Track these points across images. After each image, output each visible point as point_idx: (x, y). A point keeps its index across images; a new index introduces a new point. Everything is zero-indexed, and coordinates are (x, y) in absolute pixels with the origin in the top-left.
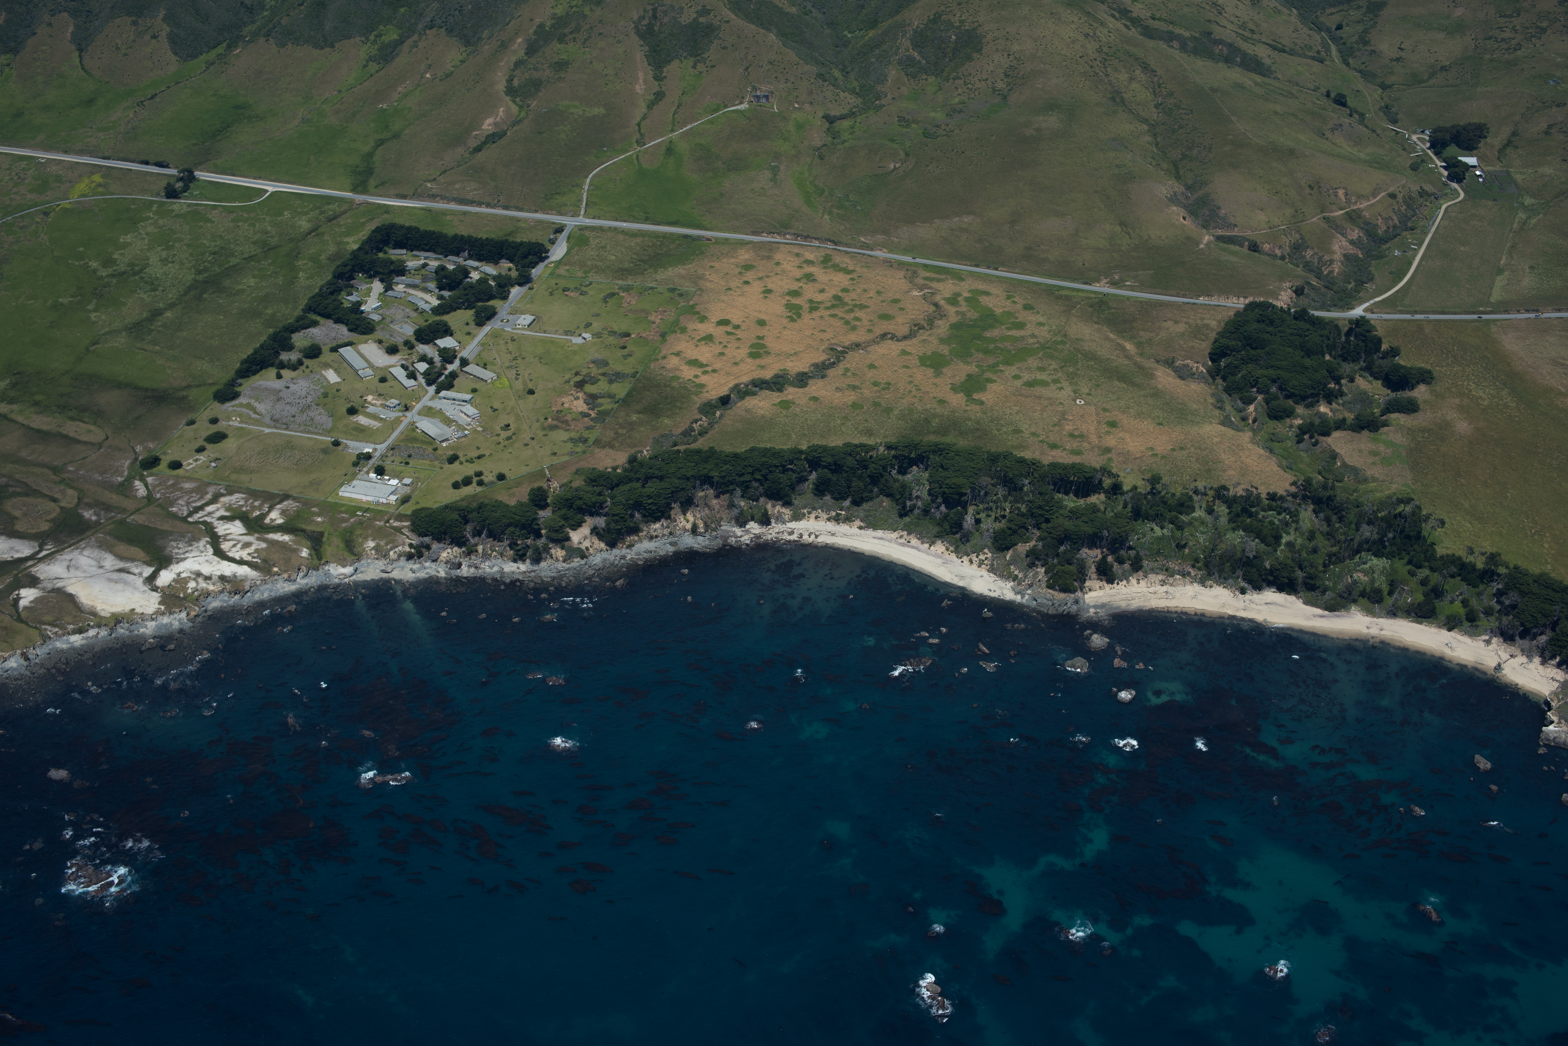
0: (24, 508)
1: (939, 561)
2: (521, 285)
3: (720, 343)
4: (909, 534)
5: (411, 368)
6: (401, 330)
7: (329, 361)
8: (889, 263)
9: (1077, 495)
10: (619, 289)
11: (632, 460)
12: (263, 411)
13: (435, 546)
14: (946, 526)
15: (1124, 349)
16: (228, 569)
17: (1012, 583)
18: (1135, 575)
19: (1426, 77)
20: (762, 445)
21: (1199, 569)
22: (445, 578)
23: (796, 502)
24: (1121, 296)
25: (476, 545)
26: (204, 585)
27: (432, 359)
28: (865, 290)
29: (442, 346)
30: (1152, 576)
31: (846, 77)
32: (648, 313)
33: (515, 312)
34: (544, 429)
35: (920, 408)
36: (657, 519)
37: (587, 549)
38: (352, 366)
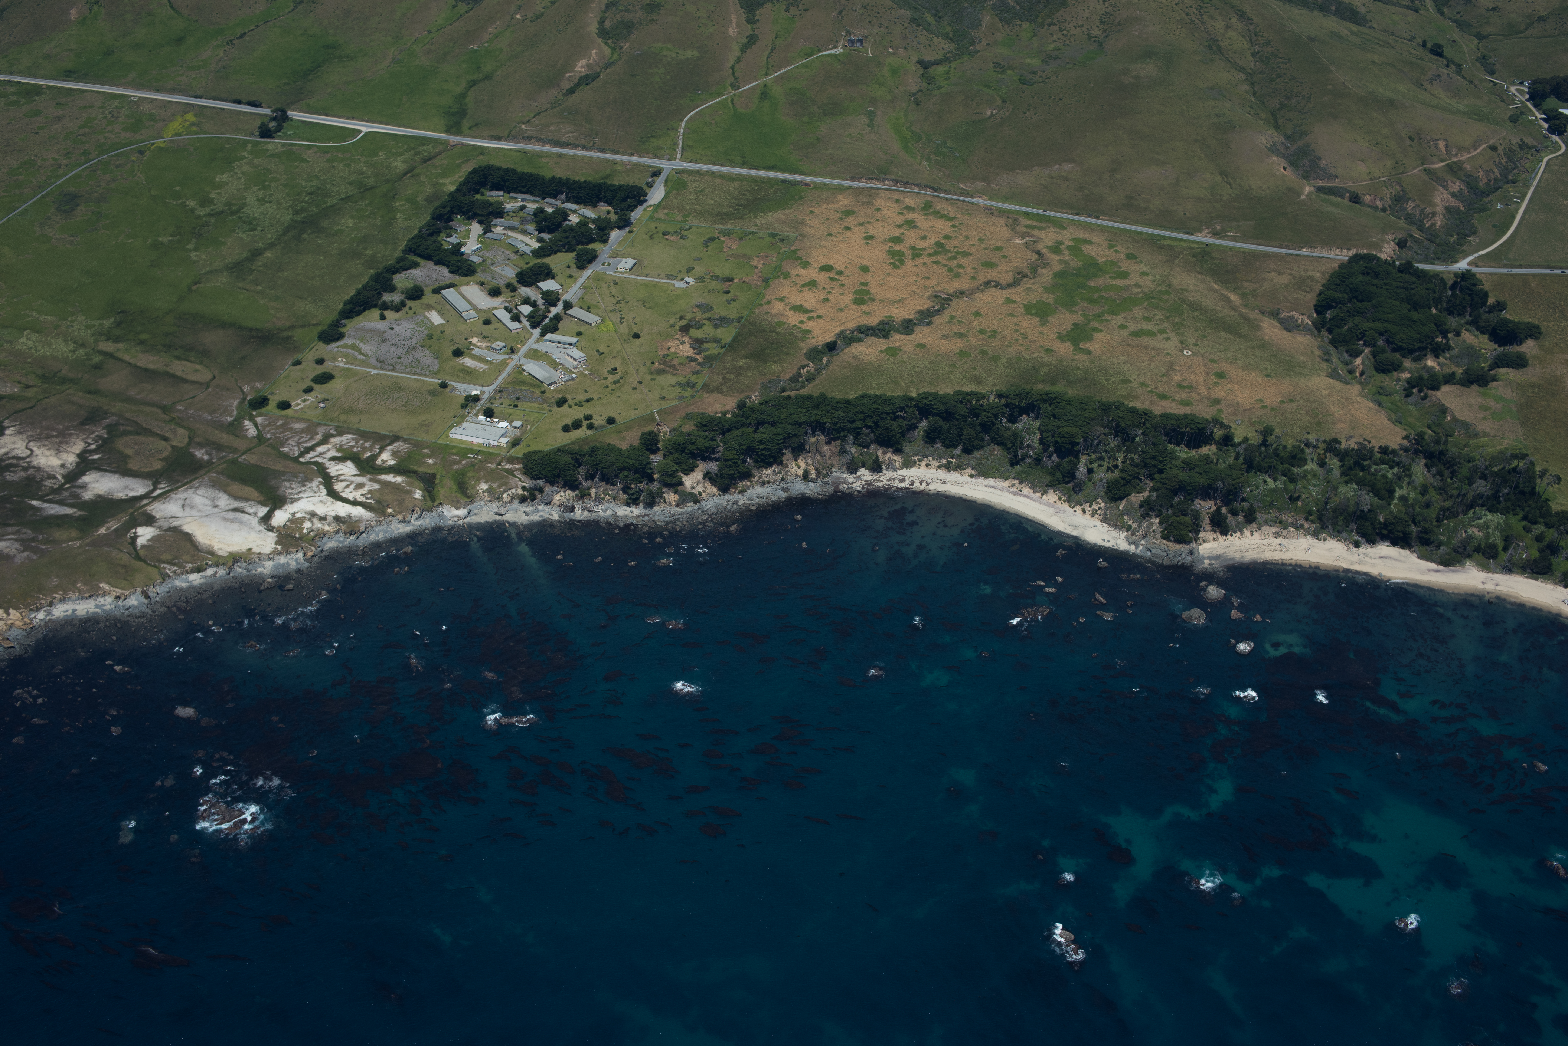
0: (136, 447)
1: (1052, 510)
2: (620, 228)
3: (824, 289)
4: (1021, 482)
5: (515, 311)
6: (502, 273)
7: (432, 303)
8: (990, 211)
9: (1188, 446)
10: (719, 233)
11: (741, 406)
12: (369, 352)
13: (548, 489)
14: (1059, 475)
15: (1228, 300)
16: (343, 509)
17: (1126, 534)
18: (1249, 527)
19: (1523, 27)
20: (871, 392)
21: (1313, 522)
22: (559, 522)
23: (907, 449)
24: (1224, 246)
25: (589, 488)
26: (320, 525)
27: (535, 301)
28: (967, 238)
29: (545, 289)
30: (1265, 529)
31: (939, 22)
32: (749, 258)
33: (615, 255)
34: (651, 373)
35: (1027, 357)
36: (769, 465)
37: (700, 493)
38: (455, 308)
